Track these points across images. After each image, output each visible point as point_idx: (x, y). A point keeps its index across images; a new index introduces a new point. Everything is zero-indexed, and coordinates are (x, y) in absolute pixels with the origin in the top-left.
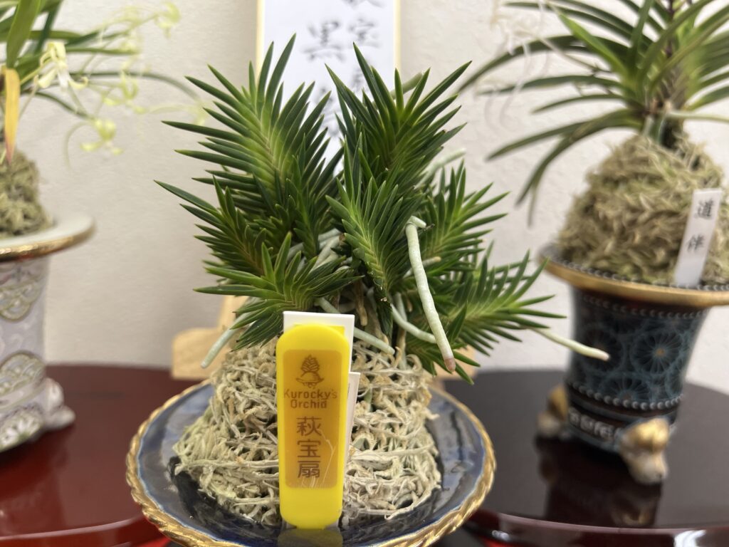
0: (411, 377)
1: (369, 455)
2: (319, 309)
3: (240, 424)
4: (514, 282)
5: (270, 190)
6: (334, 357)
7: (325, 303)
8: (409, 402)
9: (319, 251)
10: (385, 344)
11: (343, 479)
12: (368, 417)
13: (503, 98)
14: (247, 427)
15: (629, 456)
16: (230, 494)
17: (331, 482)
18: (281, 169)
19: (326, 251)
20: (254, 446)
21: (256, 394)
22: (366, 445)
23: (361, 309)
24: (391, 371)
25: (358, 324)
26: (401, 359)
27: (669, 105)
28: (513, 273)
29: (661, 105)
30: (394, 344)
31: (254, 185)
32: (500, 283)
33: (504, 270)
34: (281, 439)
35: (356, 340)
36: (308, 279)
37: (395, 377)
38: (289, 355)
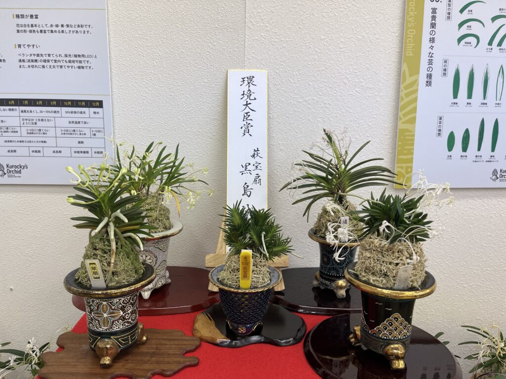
0: (264, 262)
1: (256, 276)
2: (246, 249)
3: (232, 270)
4: (285, 243)
5: (237, 227)
6: (249, 256)
7: (247, 248)
8: (263, 266)
9: (246, 238)
10: (258, 255)
11: (250, 279)
12: (256, 269)
13: (295, 190)
14: (233, 271)
15: (335, 291)
16: (230, 283)
17: (249, 279)
18: (239, 223)
19: (248, 238)
20: (235, 274)
21: (235, 265)
22: (255, 274)
23: (254, 249)
24: (260, 260)
25: (253, 251)
26: (262, 258)
27: (340, 191)
28: (285, 241)
29: (338, 191)
30: (261, 255)
31: (234, 226)
32: (282, 243)
33: (283, 240)
34: (240, 272)
35: (253, 254)
36: (245, 244)
37: (261, 262)
38: (242, 256)
